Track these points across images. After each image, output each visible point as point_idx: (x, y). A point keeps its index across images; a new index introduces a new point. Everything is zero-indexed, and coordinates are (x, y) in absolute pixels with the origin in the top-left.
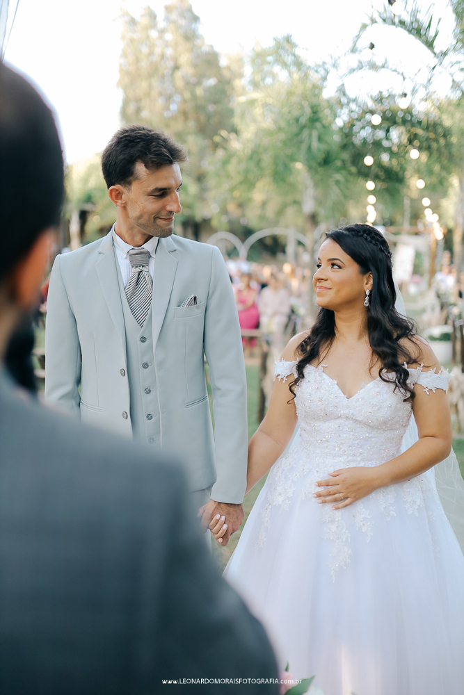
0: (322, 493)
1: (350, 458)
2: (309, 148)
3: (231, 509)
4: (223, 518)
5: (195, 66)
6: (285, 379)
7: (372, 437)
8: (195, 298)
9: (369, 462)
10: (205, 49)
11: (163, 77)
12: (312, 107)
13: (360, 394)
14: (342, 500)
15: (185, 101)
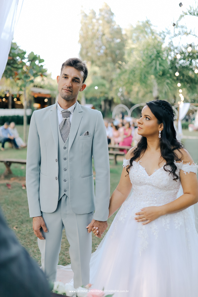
0: (138, 218)
1: (151, 202)
2: (156, 68)
3: (101, 224)
4: (97, 228)
5: (111, 34)
6: (126, 167)
7: (161, 193)
8: (88, 132)
9: (160, 204)
10: (116, 27)
11: (98, 39)
12: (157, 51)
13: (154, 174)
14: (145, 221)
15: (107, 49)
